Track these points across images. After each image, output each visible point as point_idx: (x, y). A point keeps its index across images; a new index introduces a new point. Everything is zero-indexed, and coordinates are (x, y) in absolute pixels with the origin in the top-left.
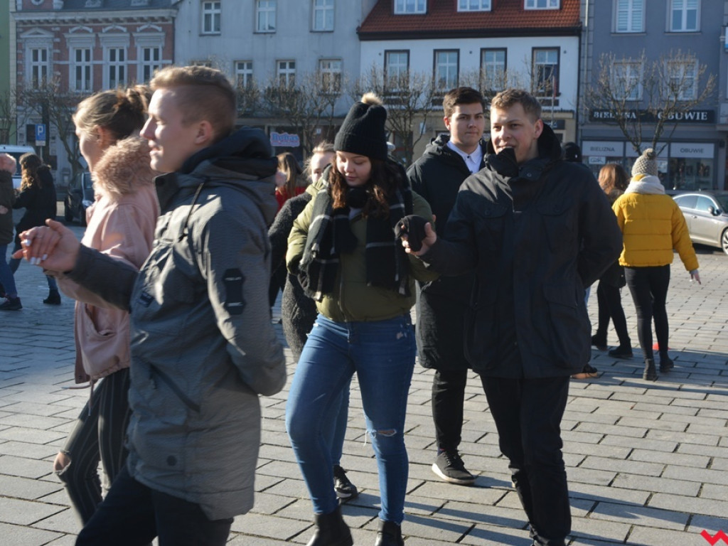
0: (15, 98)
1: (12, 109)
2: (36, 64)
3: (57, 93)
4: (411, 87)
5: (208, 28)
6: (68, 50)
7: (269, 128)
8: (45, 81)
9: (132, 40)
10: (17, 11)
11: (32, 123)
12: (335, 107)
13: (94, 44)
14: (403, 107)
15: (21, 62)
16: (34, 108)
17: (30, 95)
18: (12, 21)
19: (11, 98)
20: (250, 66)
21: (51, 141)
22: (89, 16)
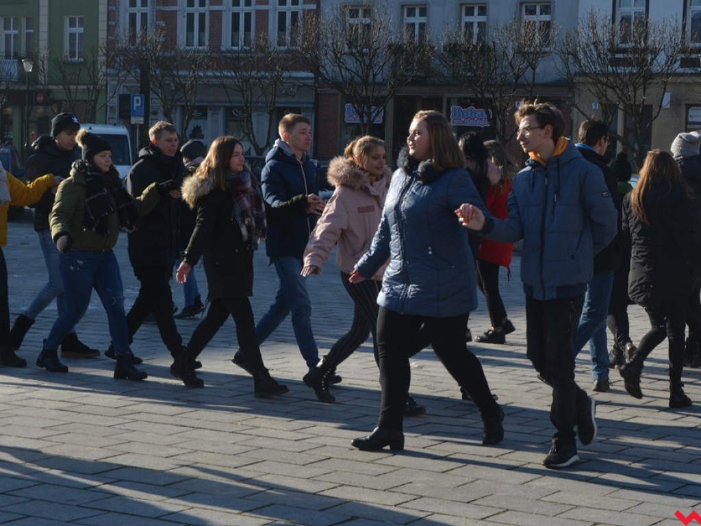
0: (104, 58)
1: (101, 73)
2: (133, 10)
3: (161, 50)
4: (650, 41)
7: (449, 100)
8: (145, 35)
11: (126, 92)
12: (537, 70)
15: (114, 8)
16: (129, 72)
17: (124, 55)
19: (99, 58)
20: (423, 12)
21: (151, 117)
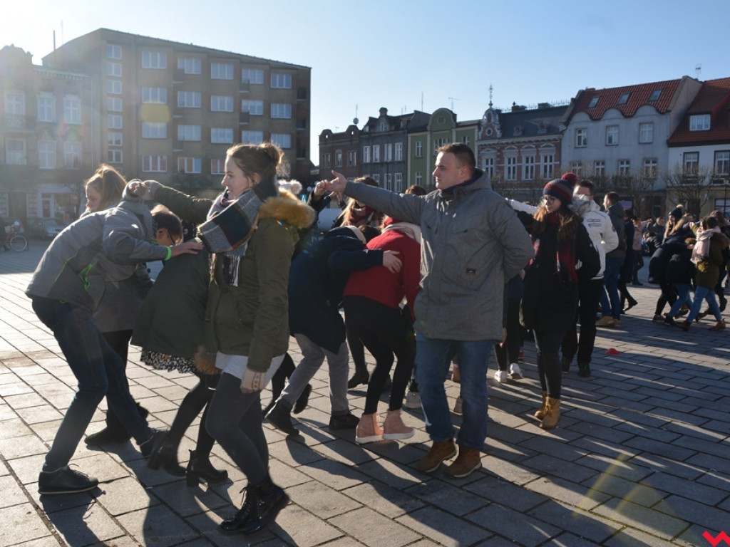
3: (498, 181)
4: (700, 174)
5: (579, 144)
6: (504, 158)
9: (538, 152)
10: (479, 140)
12: (654, 186)
13: (517, 155)
14: (695, 185)
18: (476, 145)
22: (516, 140)
